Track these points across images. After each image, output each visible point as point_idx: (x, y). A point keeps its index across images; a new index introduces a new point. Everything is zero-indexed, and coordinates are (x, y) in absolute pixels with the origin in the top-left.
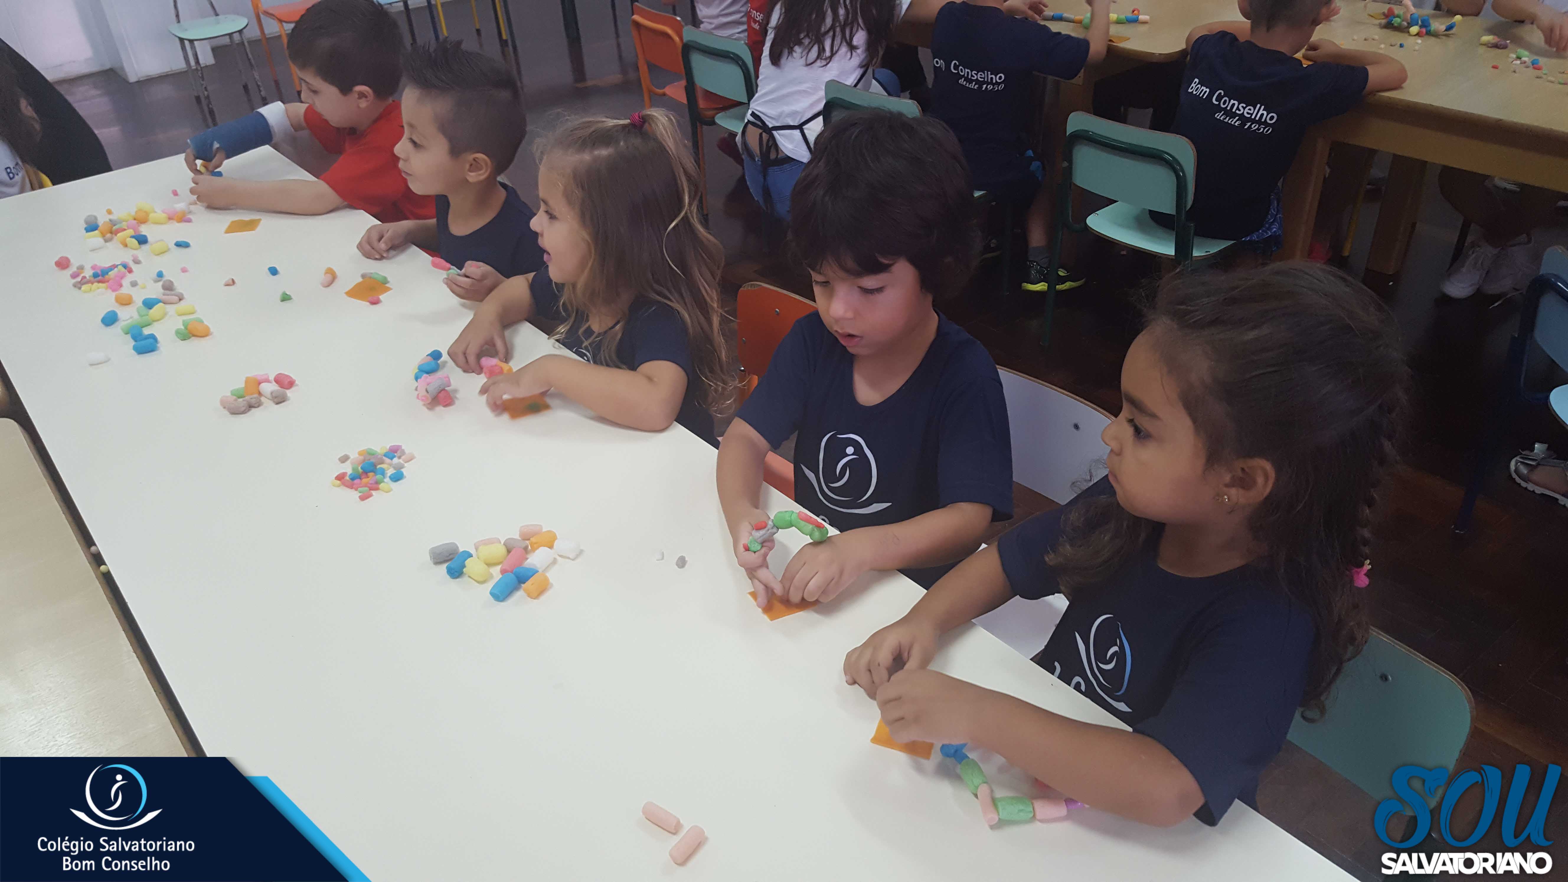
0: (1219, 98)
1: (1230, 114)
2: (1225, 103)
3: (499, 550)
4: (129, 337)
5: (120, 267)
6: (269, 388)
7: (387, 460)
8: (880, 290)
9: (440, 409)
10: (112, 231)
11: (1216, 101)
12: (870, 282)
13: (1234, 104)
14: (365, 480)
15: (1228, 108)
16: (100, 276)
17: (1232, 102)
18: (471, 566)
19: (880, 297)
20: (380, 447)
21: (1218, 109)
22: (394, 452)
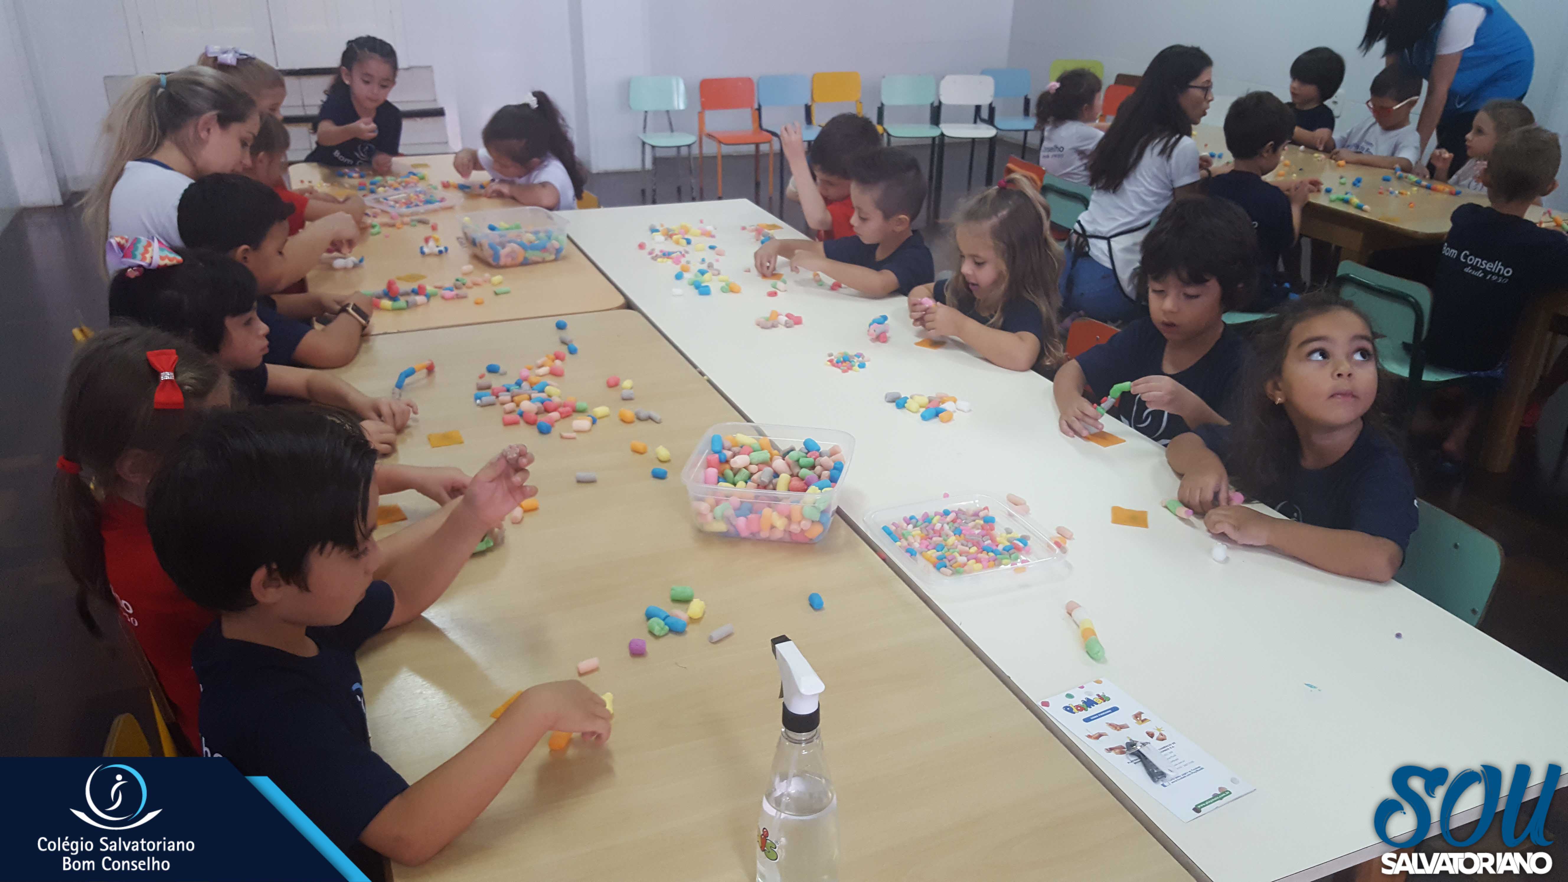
0: (1466, 257)
1: (1475, 268)
2: (1471, 260)
3: (925, 400)
4: (692, 287)
5: (678, 253)
6: (783, 319)
7: (856, 358)
8: (1197, 296)
9: (878, 343)
10: (669, 235)
11: (1464, 259)
12: (1191, 290)
13: (1478, 262)
14: (844, 364)
15: (1475, 264)
16: (666, 255)
17: (1477, 259)
18: (910, 404)
19: (1194, 301)
20: (852, 352)
21: (1466, 265)
22: (859, 355)
